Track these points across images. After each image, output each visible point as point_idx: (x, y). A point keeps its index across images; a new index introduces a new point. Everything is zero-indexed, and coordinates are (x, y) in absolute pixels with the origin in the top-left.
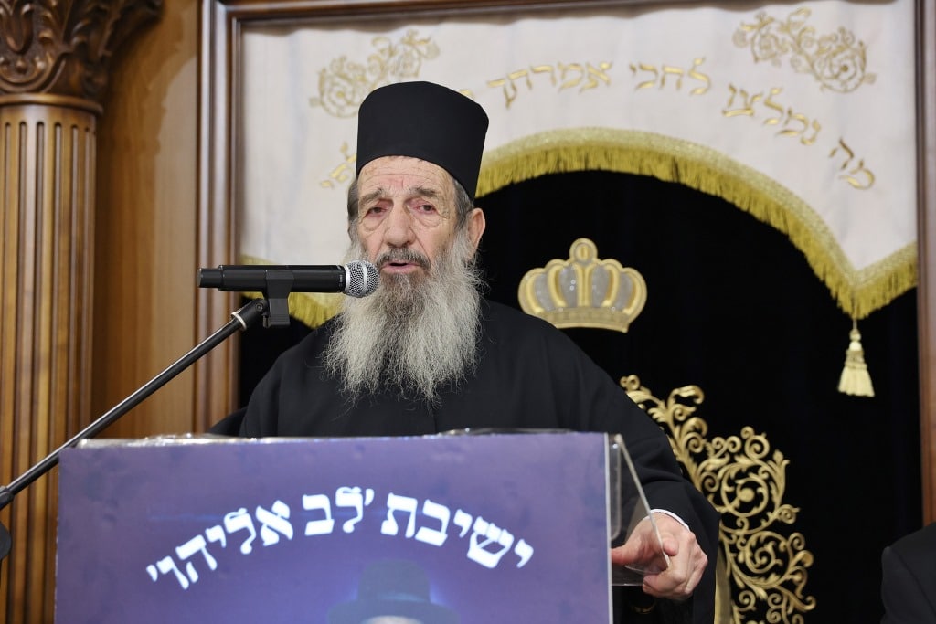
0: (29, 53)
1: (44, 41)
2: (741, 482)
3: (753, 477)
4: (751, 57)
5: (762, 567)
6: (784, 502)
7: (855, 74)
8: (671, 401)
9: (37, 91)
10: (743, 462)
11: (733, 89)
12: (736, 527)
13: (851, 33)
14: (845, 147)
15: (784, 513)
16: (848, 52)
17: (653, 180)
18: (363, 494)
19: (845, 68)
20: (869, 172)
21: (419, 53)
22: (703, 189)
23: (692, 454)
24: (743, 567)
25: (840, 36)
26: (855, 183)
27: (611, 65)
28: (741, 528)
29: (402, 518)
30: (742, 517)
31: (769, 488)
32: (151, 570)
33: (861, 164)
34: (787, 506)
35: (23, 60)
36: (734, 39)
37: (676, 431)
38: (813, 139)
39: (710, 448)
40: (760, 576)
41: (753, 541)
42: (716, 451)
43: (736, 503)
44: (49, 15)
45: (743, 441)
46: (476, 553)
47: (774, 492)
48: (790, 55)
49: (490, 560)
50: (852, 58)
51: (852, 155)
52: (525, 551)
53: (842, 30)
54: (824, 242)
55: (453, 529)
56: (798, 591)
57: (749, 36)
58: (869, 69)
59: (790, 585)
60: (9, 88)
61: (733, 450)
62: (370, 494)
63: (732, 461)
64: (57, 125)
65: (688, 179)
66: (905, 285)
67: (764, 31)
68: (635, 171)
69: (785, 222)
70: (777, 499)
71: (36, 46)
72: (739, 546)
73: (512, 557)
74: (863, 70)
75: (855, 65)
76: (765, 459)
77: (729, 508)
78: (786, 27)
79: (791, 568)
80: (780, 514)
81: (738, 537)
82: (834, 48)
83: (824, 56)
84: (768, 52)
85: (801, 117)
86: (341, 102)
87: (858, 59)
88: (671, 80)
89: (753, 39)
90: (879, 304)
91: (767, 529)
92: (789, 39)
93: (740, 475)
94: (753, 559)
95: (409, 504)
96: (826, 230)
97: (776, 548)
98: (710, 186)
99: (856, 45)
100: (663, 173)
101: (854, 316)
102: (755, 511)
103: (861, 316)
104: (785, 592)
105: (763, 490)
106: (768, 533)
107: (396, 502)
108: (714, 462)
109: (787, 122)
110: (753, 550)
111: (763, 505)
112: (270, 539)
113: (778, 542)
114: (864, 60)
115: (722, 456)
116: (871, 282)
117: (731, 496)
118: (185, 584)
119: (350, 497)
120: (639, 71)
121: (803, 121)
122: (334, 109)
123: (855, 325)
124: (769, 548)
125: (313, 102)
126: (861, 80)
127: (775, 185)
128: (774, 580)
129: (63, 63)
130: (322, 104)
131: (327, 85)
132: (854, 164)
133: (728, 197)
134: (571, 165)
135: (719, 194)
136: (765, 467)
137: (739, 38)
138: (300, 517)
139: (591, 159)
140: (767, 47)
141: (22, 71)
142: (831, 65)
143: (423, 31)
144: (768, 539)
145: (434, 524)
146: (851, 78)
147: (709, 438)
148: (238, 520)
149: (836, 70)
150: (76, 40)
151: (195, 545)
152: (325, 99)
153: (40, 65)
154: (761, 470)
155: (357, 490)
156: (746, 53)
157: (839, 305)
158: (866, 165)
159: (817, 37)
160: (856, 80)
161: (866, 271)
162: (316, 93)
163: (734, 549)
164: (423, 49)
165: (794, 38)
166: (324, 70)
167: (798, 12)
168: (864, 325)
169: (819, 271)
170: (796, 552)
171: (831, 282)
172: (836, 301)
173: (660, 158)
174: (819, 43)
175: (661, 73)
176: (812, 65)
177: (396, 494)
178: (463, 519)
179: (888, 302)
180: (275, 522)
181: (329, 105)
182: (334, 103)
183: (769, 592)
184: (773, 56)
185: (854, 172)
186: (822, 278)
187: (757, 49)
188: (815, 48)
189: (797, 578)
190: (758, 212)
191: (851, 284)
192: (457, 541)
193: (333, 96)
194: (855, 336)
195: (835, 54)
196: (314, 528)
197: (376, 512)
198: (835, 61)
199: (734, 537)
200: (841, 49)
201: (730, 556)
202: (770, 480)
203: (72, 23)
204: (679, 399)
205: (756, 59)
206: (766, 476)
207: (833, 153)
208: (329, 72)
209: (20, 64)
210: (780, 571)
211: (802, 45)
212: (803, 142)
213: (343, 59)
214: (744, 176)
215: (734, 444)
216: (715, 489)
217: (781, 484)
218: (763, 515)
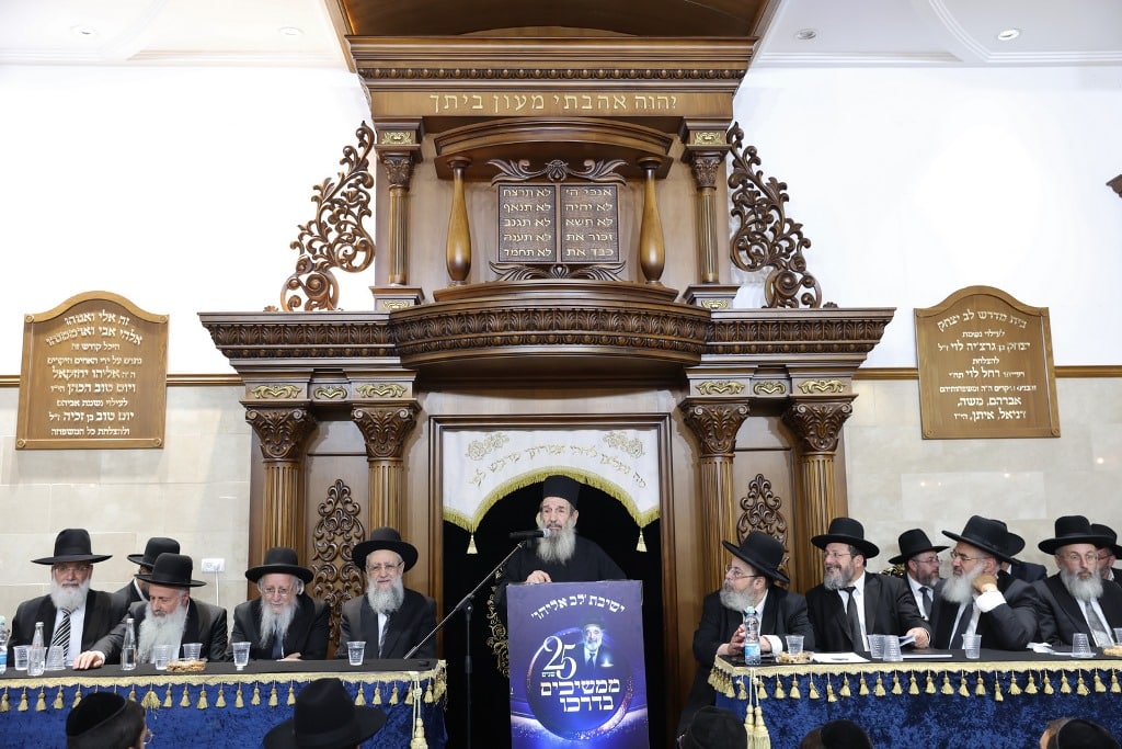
4: (608, 446)
11: (603, 456)
13: (639, 440)
14: (637, 475)
16: (637, 446)
19: (636, 451)
20: (644, 483)
21: (502, 440)
22: (596, 487)
26: (640, 486)
27: (564, 446)
29: (593, 601)
32: (532, 615)
36: (603, 440)
38: (628, 472)
46: (611, 609)
48: (620, 445)
49: (615, 610)
51: (639, 477)
52: (623, 608)
54: (632, 504)
55: (606, 603)
57: (607, 438)
58: (643, 451)
62: (585, 595)
65: (590, 484)
67: (611, 437)
69: (620, 498)
73: (620, 609)
75: (639, 450)
83: (631, 447)
86: (475, 455)
87: (640, 448)
90: (648, 523)
95: (595, 598)
96: (632, 501)
101: (641, 527)
103: (643, 527)
107: (592, 597)
109: (620, 467)
112: (562, 607)
114: (642, 448)
116: (646, 517)
118: (541, 618)
119: (581, 597)
121: (625, 466)
122: (473, 458)
123: (641, 530)
125: (466, 454)
126: (641, 454)
127: (616, 486)
130: (470, 456)
132: (639, 480)
133: (603, 489)
137: (605, 440)
138: (569, 602)
142: (633, 449)
143: (504, 433)
145: (601, 602)
146: (638, 453)
148: (554, 603)
149: (634, 451)
151: (543, 608)
152: (470, 454)
156: (605, 444)
157: (637, 524)
158: (643, 480)
161: (644, 513)
164: (504, 439)
166: (470, 445)
176: (627, 449)
177: (592, 595)
178: (608, 601)
180: (563, 603)
181: (472, 456)
184: (615, 446)
185: (640, 483)
187: (610, 443)
191: (640, 517)
192: (607, 606)
195: (634, 446)
196: (572, 604)
197: (587, 600)
205: (610, 446)
207: (634, 476)
212: (625, 473)
213: (476, 441)
214: (608, 484)
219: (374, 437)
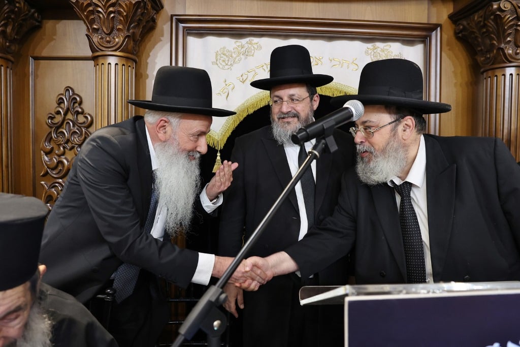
0: (112, 35)
1: (119, 30)
9: (115, 50)
21: (254, 47)
25: (399, 55)
27: (323, 58)
35: (109, 37)
36: (365, 52)
44: (122, 19)
53: (400, 53)
57: (370, 52)
60: (104, 49)
64: (123, 65)
71: (115, 32)
78: (383, 51)
86: (224, 64)
88: (345, 65)
120: (333, 61)
122: (221, 66)
125: (213, 63)
129: (127, 40)
130: (217, 64)
131: (219, 57)
137: (367, 52)
140: (376, 56)
141: (109, 42)
143: (255, 40)
150: (131, 31)
152: (218, 62)
153: (117, 40)
162: (214, 60)
164: (256, 47)
165: (385, 54)
166: (218, 52)
167: (387, 46)
173: (341, 92)
175: (341, 62)
181: (219, 65)
182: (221, 64)
187: (372, 57)
193: (221, 61)
203: (130, 24)
208: (220, 53)
209: (108, 39)
213: (224, 48)
219: (96, 25)
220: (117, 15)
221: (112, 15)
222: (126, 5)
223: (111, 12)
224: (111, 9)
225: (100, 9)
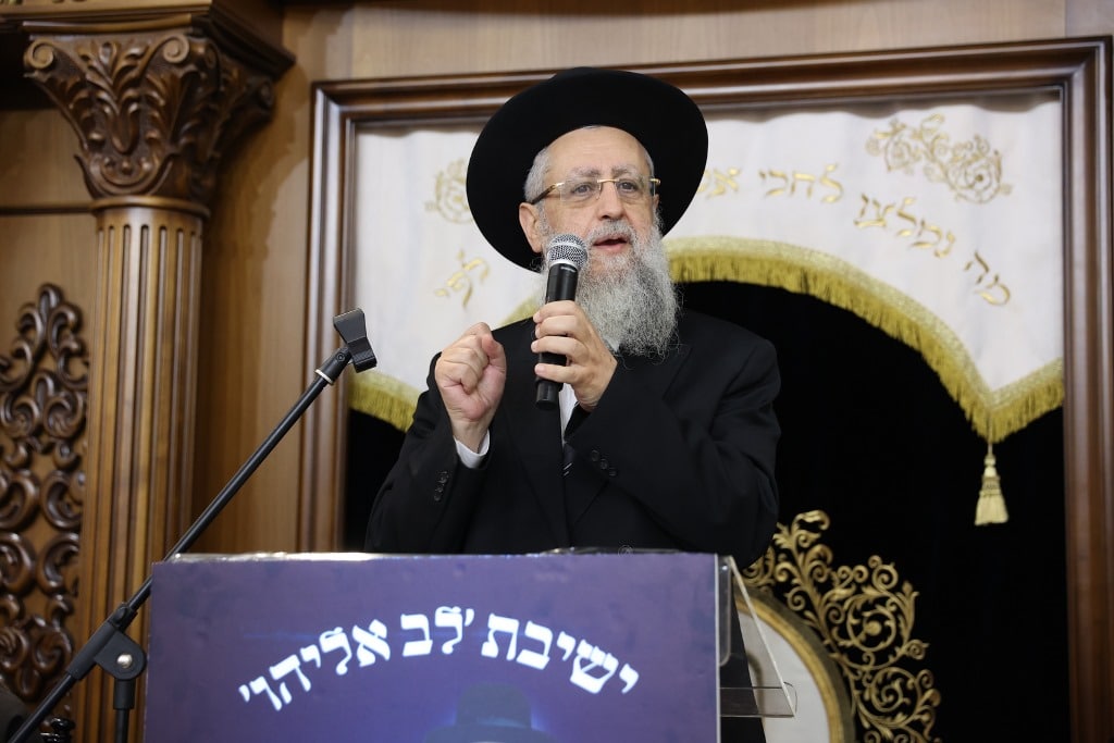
0: (136, 154)
1: (151, 141)
2: (867, 614)
3: (880, 609)
4: (884, 167)
5: (889, 705)
6: (912, 636)
7: (990, 184)
8: (795, 527)
9: (142, 193)
10: (870, 593)
11: (866, 199)
12: (862, 663)
13: (986, 142)
14: (980, 261)
15: (911, 648)
16: (983, 161)
17: (780, 292)
18: (463, 614)
19: (980, 178)
20: (1004, 288)
22: (833, 301)
23: (816, 584)
24: (869, 705)
25: (975, 144)
26: (989, 298)
27: (739, 172)
28: (868, 663)
29: (503, 639)
30: (868, 651)
31: (898, 622)
32: (244, 690)
33: (997, 279)
34: (915, 641)
35: (129, 161)
36: (868, 146)
37: (800, 559)
38: (946, 252)
39: (836, 577)
40: (886, 715)
41: (879, 677)
42: (842, 581)
43: (862, 636)
44: (157, 114)
45: (871, 571)
46: (580, 678)
47: (902, 625)
48: (924, 162)
49: (594, 685)
50: (988, 167)
51: (987, 269)
52: (630, 676)
53: (977, 138)
54: (959, 359)
55: (556, 652)
56: (926, 732)
57: (883, 143)
58: (1005, 179)
59: (918, 726)
60: (113, 190)
61: (860, 580)
62: (470, 614)
63: (859, 591)
64: (162, 228)
65: (817, 290)
66: (1043, 407)
67: (896, 139)
68: (763, 282)
69: (918, 339)
70: (906, 634)
71: (143, 146)
72: (865, 684)
73: (616, 682)
74: (998, 180)
75: (990, 175)
76: (894, 591)
77: (854, 641)
78: (918, 135)
79: (919, 708)
80: (909, 649)
81: (864, 673)
82: (969, 157)
83: (959, 164)
84: (901, 160)
85: (934, 228)
86: (458, 206)
87: (993, 169)
88: (801, 188)
89: (886, 148)
90: (1016, 426)
91: (893, 665)
92: (922, 147)
93: (868, 606)
94: (879, 697)
95: (509, 625)
96: (960, 347)
97: (903, 686)
98: (841, 300)
99: (991, 154)
100: (792, 285)
101: (991, 439)
102: (882, 646)
103: (997, 440)
104: (912, 732)
105: (891, 623)
106: (895, 670)
107: (497, 623)
108: (840, 592)
109: (920, 234)
110: (879, 687)
111: (890, 640)
112: (366, 659)
113: (906, 679)
114: (999, 169)
115: (848, 587)
116: (1007, 404)
117: (858, 629)
118: (278, 705)
119: (449, 617)
120: (768, 177)
121: (937, 232)
122: (451, 215)
123: (990, 449)
124: (896, 685)
125: (429, 206)
126: (997, 191)
127: (908, 301)
128: (901, 720)
129: (170, 165)
130: (439, 209)
131: (444, 189)
132: (989, 279)
133: (859, 311)
134: (696, 275)
135: (850, 307)
136: (893, 599)
137: (872, 146)
138: (397, 638)
139: (717, 268)
140: (901, 155)
141: (127, 172)
142: (966, 174)
144: (896, 676)
145: (537, 647)
146: (986, 188)
147: (835, 566)
148: (334, 640)
149: (971, 179)
150: (183, 141)
151: (290, 664)
152: (442, 204)
153: (146, 166)
154: (889, 602)
155: (457, 610)
156: (878, 162)
157: (973, 428)
158: (1001, 281)
159: (951, 144)
160: (991, 191)
161: (1002, 392)
162: (433, 198)
163: (859, 685)
165: (927, 145)
166: (441, 174)
167: (931, 119)
168: (1000, 449)
169: (953, 392)
170: (924, 690)
171: (965, 403)
172: (970, 423)
173: (790, 268)
174: (954, 150)
175: (791, 180)
176: (946, 174)
177: (497, 614)
178: (566, 642)
179: (1025, 425)
180: (372, 642)
181: (445, 210)
182: (451, 208)
183: (896, 732)
184: (905, 164)
185: (989, 287)
186: (955, 399)
187: (890, 157)
188: (949, 155)
189: (925, 718)
190: (889, 329)
191: (986, 405)
192: (560, 665)
193: (450, 201)
194: (990, 461)
195: (970, 163)
196: (412, 649)
197: (476, 633)
198: (970, 170)
199: (860, 673)
200: (976, 158)
201: (856, 693)
202: (898, 613)
203: (179, 123)
204: (803, 525)
205: (889, 168)
206: (893, 608)
207: (969, 266)
208: (447, 176)
209: (125, 165)
210: (907, 710)
211: (936, 152)
212: (937, 255)
213: (461, 162)
214: (877, 290)
215: (861, 573)
216: (840, 621)
217: (910, 616)
218: (890, 650)
219: (98, 132)
220: (143, 106)
221: (134, 107)
222: (163, 82)
223: (130, 101)
224: (130, 93)
225: (104, 96)
